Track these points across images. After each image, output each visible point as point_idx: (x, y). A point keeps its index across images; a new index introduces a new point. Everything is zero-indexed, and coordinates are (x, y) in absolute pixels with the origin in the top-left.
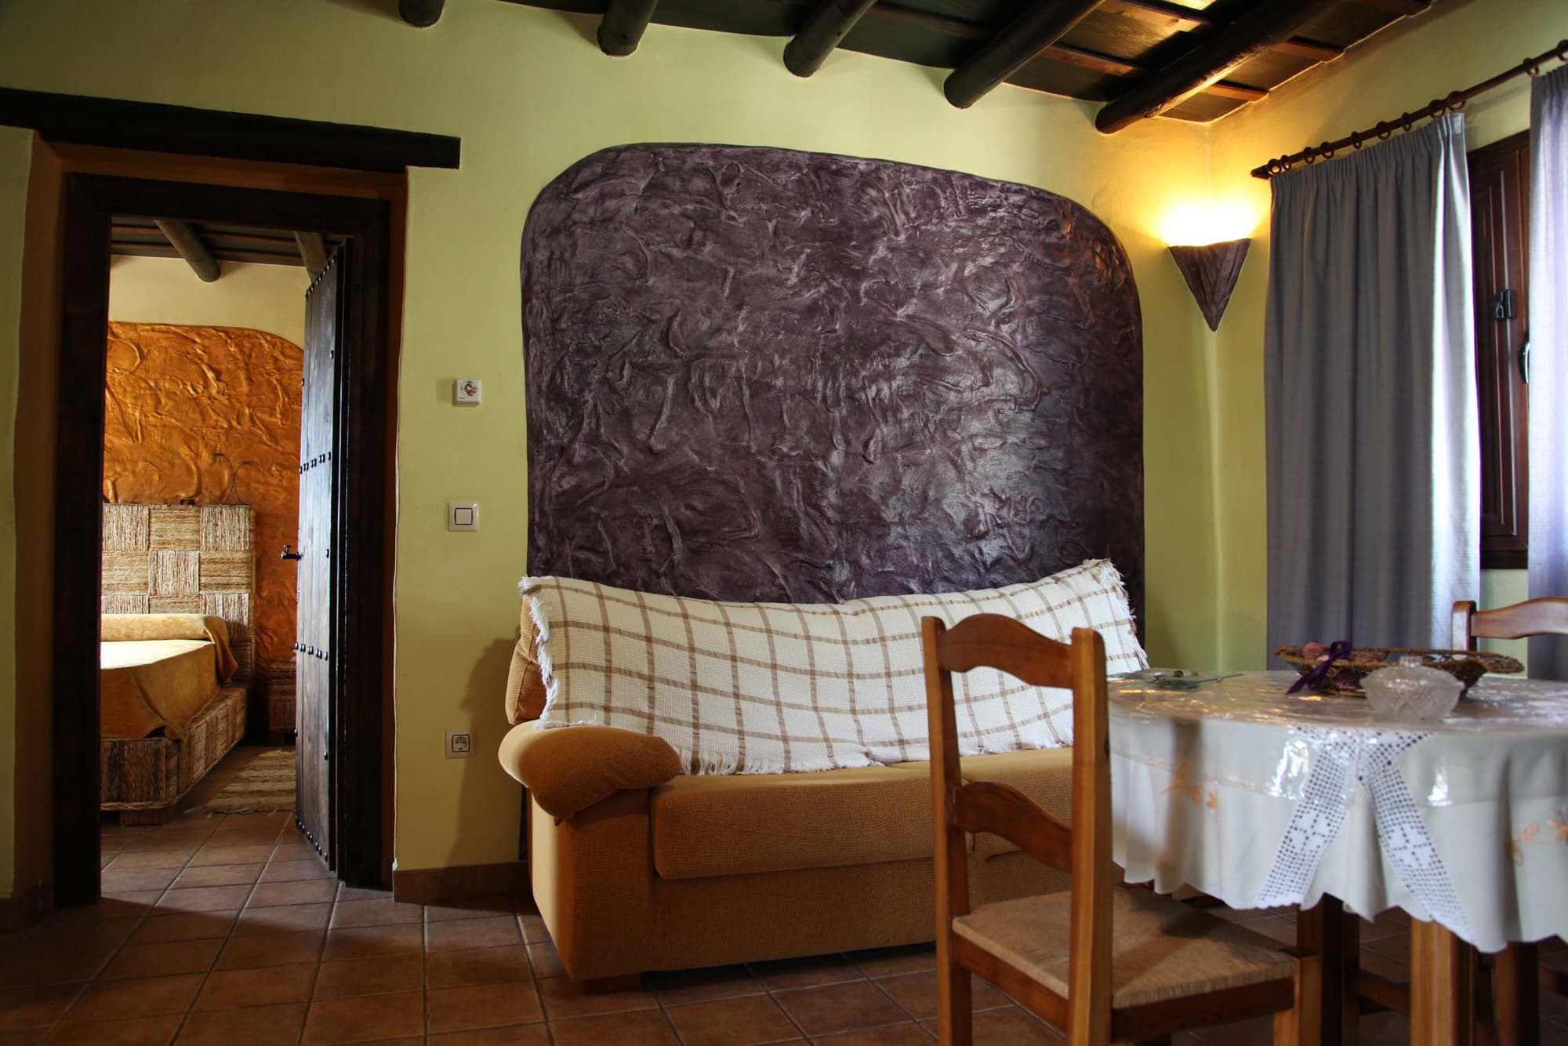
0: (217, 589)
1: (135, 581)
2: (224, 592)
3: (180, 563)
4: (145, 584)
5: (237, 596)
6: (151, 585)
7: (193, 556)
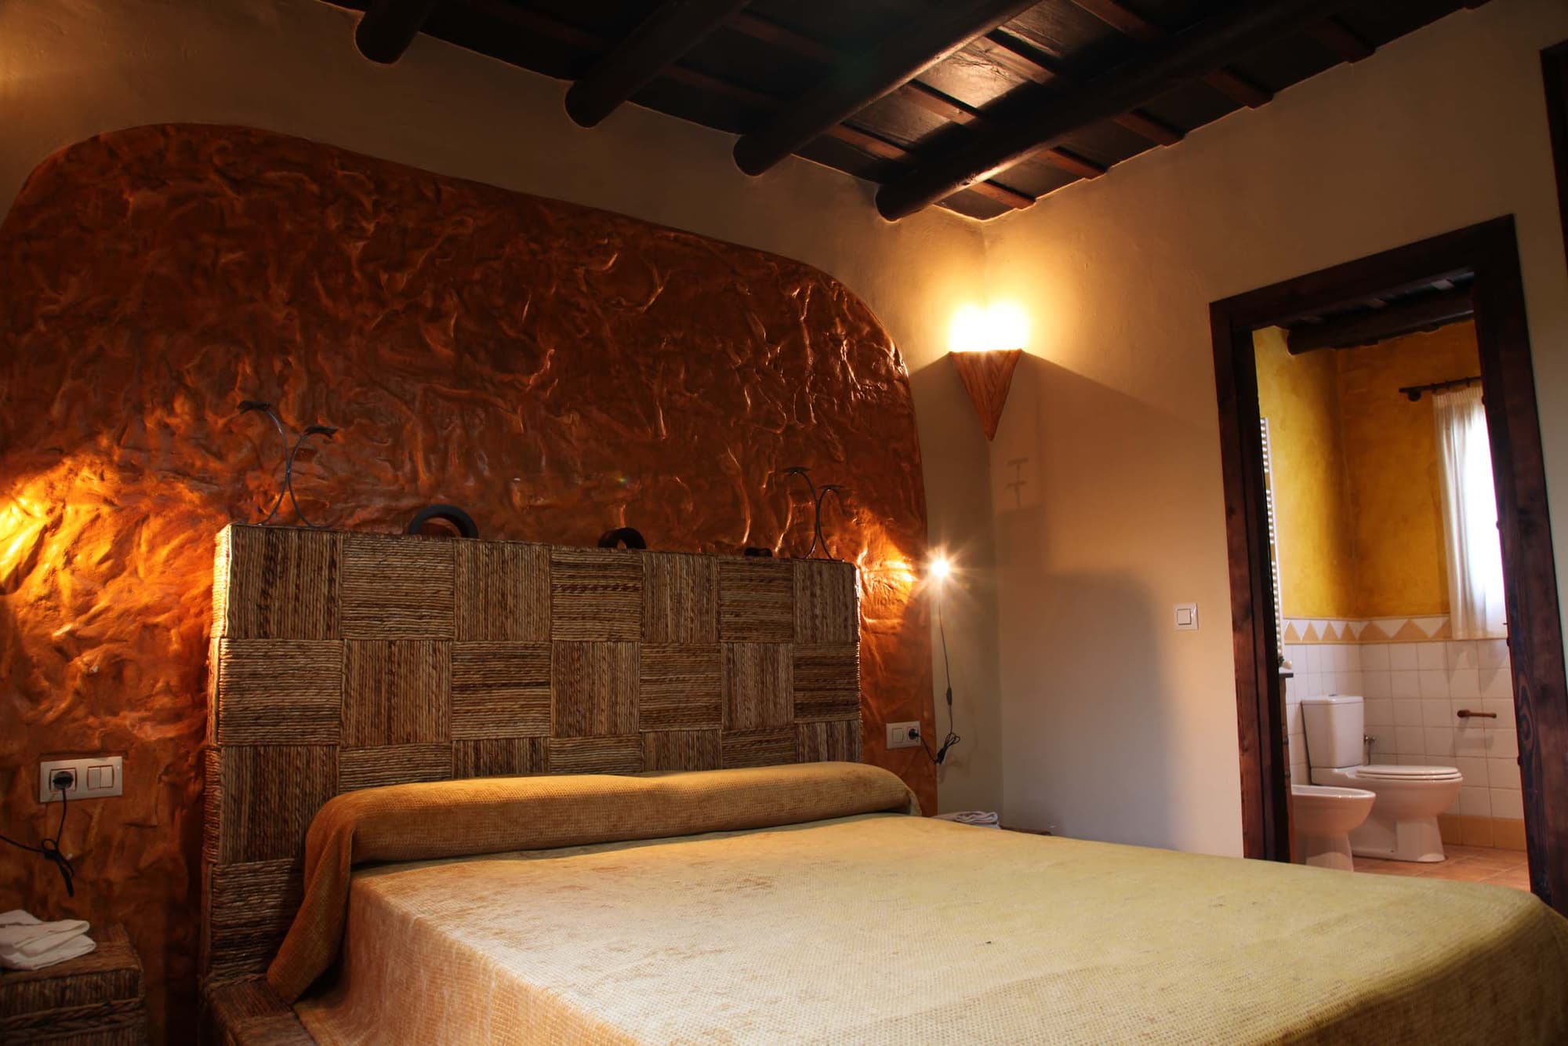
0: (819, 713)
1: (703, 702)
2: (828, 718)
3: (766, 662)
4: (716, 708)
5: (844, 724)
6: (725, 709)
7: (785, 653)
